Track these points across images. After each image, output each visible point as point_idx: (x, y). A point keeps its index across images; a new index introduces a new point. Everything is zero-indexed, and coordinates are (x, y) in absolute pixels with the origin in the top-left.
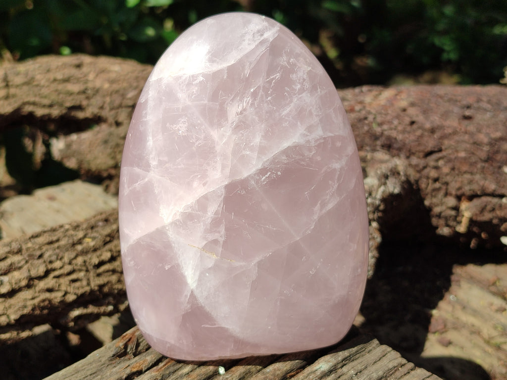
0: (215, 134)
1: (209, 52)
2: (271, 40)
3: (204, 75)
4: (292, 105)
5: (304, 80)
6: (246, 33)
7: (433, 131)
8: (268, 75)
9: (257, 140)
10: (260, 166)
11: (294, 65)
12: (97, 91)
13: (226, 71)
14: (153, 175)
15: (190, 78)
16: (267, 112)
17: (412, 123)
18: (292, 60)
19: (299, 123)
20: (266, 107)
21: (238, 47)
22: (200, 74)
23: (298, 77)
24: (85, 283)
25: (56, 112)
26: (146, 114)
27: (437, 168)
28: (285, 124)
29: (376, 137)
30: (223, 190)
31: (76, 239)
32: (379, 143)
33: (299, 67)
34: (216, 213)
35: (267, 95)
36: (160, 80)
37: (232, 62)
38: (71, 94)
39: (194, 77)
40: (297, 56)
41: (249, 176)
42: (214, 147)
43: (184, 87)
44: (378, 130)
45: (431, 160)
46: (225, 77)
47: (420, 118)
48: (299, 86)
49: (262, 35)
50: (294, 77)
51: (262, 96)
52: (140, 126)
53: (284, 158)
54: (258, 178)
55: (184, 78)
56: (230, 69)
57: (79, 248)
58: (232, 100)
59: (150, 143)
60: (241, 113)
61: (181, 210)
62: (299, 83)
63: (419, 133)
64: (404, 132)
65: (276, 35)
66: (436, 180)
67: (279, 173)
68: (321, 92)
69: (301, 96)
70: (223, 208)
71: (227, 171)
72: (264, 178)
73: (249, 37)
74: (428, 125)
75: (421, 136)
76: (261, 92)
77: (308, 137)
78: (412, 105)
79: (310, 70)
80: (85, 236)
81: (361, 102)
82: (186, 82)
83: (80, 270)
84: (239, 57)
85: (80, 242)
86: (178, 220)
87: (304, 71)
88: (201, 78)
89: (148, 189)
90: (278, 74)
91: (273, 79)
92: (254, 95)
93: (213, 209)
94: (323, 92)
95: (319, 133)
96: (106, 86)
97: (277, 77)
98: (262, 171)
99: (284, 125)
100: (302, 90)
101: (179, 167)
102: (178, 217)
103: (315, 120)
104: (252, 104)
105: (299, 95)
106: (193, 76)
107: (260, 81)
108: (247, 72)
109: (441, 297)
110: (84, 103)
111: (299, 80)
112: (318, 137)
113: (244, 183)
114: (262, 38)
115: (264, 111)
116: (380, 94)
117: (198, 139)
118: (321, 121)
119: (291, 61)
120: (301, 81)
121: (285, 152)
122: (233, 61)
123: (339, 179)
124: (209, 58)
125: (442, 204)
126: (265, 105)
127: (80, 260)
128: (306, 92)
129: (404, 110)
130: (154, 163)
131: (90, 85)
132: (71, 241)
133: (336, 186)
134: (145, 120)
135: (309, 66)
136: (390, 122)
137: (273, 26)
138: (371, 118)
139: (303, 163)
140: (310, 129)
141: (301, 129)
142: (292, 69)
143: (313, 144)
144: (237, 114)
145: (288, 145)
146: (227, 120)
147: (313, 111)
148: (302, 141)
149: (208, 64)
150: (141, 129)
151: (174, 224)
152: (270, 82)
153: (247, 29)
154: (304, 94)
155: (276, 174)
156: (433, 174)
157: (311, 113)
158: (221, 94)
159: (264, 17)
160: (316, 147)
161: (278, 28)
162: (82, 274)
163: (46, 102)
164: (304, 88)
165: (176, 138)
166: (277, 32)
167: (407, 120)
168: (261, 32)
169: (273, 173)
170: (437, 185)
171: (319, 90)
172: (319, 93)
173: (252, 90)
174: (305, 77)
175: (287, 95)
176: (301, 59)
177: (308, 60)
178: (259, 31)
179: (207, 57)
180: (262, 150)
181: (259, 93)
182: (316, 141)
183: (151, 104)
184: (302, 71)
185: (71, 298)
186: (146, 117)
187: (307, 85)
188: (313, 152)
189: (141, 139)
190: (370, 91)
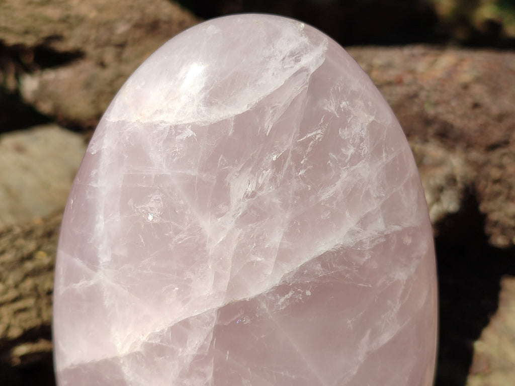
0: (207, 225)
1: (205, 88)
2: (313, 70)
3: (194, 127)
4: (339, 184)
5: (362, 139)
6: (270, 57)
7: (501, 118)
8: (303, 132)
9: (276, 239)
10: (277, 281)
11: (347, 113)
12: (80, 20)
13: (232, 124)
14: (104, 278)
15: (170, 129)
16: (296, 194)
17: (476, 106)
18: (344, 103)
19: (347, 213)
20: (294, 185)
21: (256, 81)
22: (189, 124)
23: (351, 134)
24: (33, 313)
25: (30, 41)
26: (97, 174)
27: (501, 167)
28: (326, 215)
29: (428, 121)
30: (215, 315)
31: (26, 252)
32: (431, 131)
33: (355, 117)
34: (202, 347)
35: (298, 167)
36: (122, 124)
37: (244, 109)
38: (48, 21)
39: (177, 129)
40: (353, 96)
41: (259, 295)
42: (204, 245)
43: (161, 144)
44: (431, 111)
45: (495, 156)
46: (230, 133)
47: (486, 100)
48: (352, 151)
49: (297, 61)
50: (344, 133)
51: (290, 168)
52: (87, 192)
53: (318, 267)
54: (273, 298)
55: (161, 128)
56: (240, 119)
57: (29, 266)
58: (240, 172)
59: (101, 225)
60: (254, 194)
61: (144, 339)
62: (354, 145)
63: (481, 120)
64: (464, 116)
65: (322, 62)
66: (497, 181)
67: (308, 293)
68: (387, 157)
69: (354, 167)
70: (212, 342)
71: (224, 284)
72: (282, 300)
73: (274, 64)
74: (495, 110)
75: (485, 125)
76: (289, 162)
77: (360, 235)
78: (478, 80)
79: (373, 122)
80: (39, 248)
81: (412, 72)
82: (165, 136)
83: (29, 296)
84: (255, 100)
85: (30, 257)
86: (138, 353)
87: (362, 124)
88: (189, 133)
89: (93, 296)
90: (319, 131)
91: (310, 139)
92: (278, 165)
93: (196, 342)
94: (391, 158)
95: (379, 226)
96: (93, 14)
97: (318, 136)
98: (281, 289)
99: (322, 216)
100: (356, 158)
101: (145, 272)
102: (138, 349)
103: (374, 206)
104: (273, 179)
105: (352, 165)
106: (176, 127)
107: (288, 143)
108: (268, 125)
109: (485, 323)
110: (66, 34)
111: (354, 139)
112: (376, 234)
113: (248, 307)
114: (297, 67)
115: (291, 192)
116: (435, 61)
117: (177, 232)
118: (383, 206)
119: (342, 107)
120: (357, 141)
121: (322, 259)
122: (246, 106)
123: (403, 297)
124: (205, 98)
125: (500, 210)
126: (294, 181)
127: (29, 284)
128: (364, 161)
129: (466, 87)
130: (104, 259)
131: (73, 13)
132: (19, 255)
133: (397, 307)
134: (95, 186)
135: (371, 114)
136: (447, 102)
137: (316, 44)
138: (423, 95)
139: (348, 276)
140: (364, 222)
141: (350, 222)
142: (344, 119)
143: (367, 246)
144: (247, 196)
145: (327, 249)
146: (228, 203)
147: (372, 191)
148: (350, 241)
149: (203, 108)
150: (89, 197)
151: (133, 357)
152: (304, 144)
153: (273, 49)
154: (359, 165)
155: (304, 294)
156: (495, 173)
157: (368, 195)
158: (222, 160)
159: (303, 25)
160: (371, 252)
161: (326, 48)
162: (30, 302)
163: (19, 27)
164: (360, 154)
165: (143, 226)
166: (322, 56)
167: (469, 101)
168: (295, 56)
169: (299, 292)
170: (497, 187)
171: (384, 154)
172: (384, 160)
173: (274, 158)
174: (364, 134)
175: (331, 165)
176: (360, 103)
177: (370, 103)
178: (292, 54)
179: (202, 96)
180: (283, 255)
181: (285, 162)
182: (372, 241)
183: (105, 161)
184: (360, 124)
185: (15, 333)
186: (97, 182)
187: (366, 149)
188: (366, 258)
189: (87, 213)
190: (424, 55)
